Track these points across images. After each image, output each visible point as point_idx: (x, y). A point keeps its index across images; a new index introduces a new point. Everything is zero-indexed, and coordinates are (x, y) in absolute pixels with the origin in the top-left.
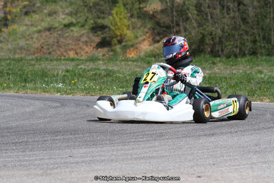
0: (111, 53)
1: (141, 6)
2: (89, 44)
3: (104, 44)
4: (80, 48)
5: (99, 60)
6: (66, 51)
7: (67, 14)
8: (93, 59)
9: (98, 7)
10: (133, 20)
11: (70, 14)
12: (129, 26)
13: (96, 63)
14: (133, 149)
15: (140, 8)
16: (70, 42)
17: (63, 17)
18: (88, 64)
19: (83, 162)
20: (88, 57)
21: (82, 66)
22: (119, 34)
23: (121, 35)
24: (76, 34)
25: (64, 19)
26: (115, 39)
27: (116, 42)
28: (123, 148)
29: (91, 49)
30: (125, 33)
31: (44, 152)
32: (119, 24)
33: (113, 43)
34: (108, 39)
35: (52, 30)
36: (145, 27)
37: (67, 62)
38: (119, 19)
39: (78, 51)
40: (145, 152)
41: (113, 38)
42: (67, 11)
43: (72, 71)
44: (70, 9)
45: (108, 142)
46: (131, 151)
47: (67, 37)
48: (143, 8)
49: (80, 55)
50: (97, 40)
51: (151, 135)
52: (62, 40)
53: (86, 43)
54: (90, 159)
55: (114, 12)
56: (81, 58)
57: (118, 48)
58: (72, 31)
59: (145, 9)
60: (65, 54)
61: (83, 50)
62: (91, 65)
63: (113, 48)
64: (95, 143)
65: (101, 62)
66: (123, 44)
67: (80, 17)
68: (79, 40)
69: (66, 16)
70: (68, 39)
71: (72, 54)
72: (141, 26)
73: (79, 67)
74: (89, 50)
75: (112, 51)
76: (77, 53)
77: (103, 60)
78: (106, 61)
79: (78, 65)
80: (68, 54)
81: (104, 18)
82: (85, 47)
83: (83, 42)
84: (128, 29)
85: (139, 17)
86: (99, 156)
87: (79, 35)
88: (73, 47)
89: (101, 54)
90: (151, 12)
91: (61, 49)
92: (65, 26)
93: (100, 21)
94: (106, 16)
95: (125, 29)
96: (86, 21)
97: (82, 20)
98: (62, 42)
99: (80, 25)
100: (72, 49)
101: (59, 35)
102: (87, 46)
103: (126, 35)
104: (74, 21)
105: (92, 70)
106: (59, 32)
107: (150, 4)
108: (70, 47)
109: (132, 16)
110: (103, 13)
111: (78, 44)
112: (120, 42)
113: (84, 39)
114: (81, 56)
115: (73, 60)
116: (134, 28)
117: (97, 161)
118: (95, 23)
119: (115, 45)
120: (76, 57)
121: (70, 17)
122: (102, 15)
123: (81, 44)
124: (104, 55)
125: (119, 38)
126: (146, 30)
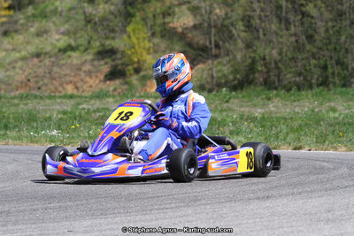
0: (125, 87)
1: (166, 20)
2: (93, 75)
3: (114, 74)
4: (82, 80)
5: (108, 97)
6: (61, 85)
7: (63, 34)
8: (100, 96)
9: (105, 23)
10: (156, 40)
11: (66, 33)
12: (149, 49)
13: (104, 102)
14: (157, 219)
15: (164, 23)
16: (68, 72)
17: (57, 37)
18: (93, 102)
20: (93, 92)
21: (85, 106)
22: (136, 60)
23: (139, 62)
24: (75, 61)
25: (58, 40)
26: (130, 67)
27: (132, 71)
28: (143, 217)
29: (97, 82)
30: (144, 58)
31: (33, 226)
32: (137, 47)
33: (128, 73)
34: (120, 67)
35: (43, 56)
37: (64, 101)
39: (78, 85)
41: (128, 65)
42: (62, 29)
43: (70, 113)
44: (67, 26)
45: (122, 211)
47: (63, 64)
48: (169, 23)
49: (81, 90)
50: (106, 69)
51: (182, 200)
52: (55, 69)
53: (89, 73)
54: (97, 234)
55: (129, 29)
57: (134, 79)
58: (69, 57)
59: (171, 25)
60: (60, 89)
61: (85, 83)
62: (97, 104)
63: (128, 80)
64: (104, 212)
65: (111, 100)
66: (142, 73)
67: (81, 37)
68: (80, 69)
69: (61, 36)
70: (64, 68)
71: (70, 89)
72: (166, 48)
73: (81, 107)
74: (95, 83)
75: (126, 83)
76: (77, 88)
77: (114, 96)
78: (118, 98)
79: (79, 104)
80: (64, 89)
81: (113, 38)
82: (88, 79)
83: (85, 72)
84: (149, 53)
85: (163, 36)
86: (110, 229)
87: (79, 62)
88: (71, 79)
89: (111, 89)
90: (180, 30)
91: (54, 82)
92: (60, 50)
93: (108, 43)
94: (117, 34)
95: (144, 53)
96: (89, 42)
97: (83, 41)
98: (56, 73)
99: (82, 48)
100: (71, 82)
101: (53, 62)
102: (91, 77)
103: (145, 61)
104: (73, 43)
105: (98, 110)
106: (52, 59)
107: (179, 18)
108: (68, 79)
109: (153, 35)
110: (113, 31)
111: (80, 75)
112: (137, 71)
113: (87, 67)
114: (83, 91)
115: (71, 97)
116: (155, 52)
118: (103, 45)
119: (131, 75)
120: (75, 92)
121: (66, 38)
122: (112, 35)
123: (83, 74)
124: (115, 90)
125: (136, 65)
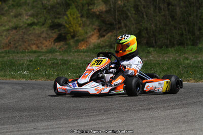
0: (66, 47)
1: (90, 8)
2: (48, 40)
3: (60, 38)
4: (41, 43)
5: (57, 52)
6: (29, 45)
7: (30, 16)
8: (52, 51)
9: (54, 10)
10: (84, 19)
11: (32, 16)
12: (80, 24)
13: (54, 55)
14: (85, 122)
15: (88, 10)
16: (33, 38)
17: (27, 18)
18: (47, 55)
19: (45, 133)
20: (48, 49)
21: (43, 57)
22: (72, 31)
23: (74, 32)
24: (37, 32)
25: (27, 20)
26: (69, 35)
27: (70, 37)
28: (77, 121)
29: (50, 43)
30: (77, 30)
31: (13, 126)
32: (72, 23)
33: (67, 38)
34: (63, 35)
35: (18, 29)
36: (93, 24)
37: (31, 54)
38: (72, 18)
39: (39, 45)
40: (95, 124)
41: (67, 34)
42: (29, 13)
43: (34, 61)
44: (32, 11)
45: (65, 117)
46: (84, 124)
47: (30, 34)
48: (91, 9)
49: (40, 48)
50: (55, 36)
51: (100, 111)
52: (25, 36)
53: (45, 38)
54: (51, 130)
55: (68, 13)
56: (42, 51)
57: (71, 42)
58: (34, 29)
59: (93, 10)
60: (29, 48)
61: (43, 44)
62: (50, 56)
63: (68, 42)
64: (54, 118)
65: (58, 54)
66: (76, 38)
67: (40, 18)
68: (40, 36)
69: (29, 17)
70: (31, 36)
71: (34, 48)
72: (90, 24)
73: (40, 58)
74: (48, 44)
75: (67, 44)
76: (38, 47)
77: (59, 52)
78: (62, 53)
79: (39, 56)
80: (31, 48)
81: (59, 18)
82: (44, 42)
83: (43, 38)
84: (80, 27)
85: (88, 17)
86: (58, 128)
87: (39, 32)
88: (35, 42)
89: (58, 47)
90: (98, 13)
91: (25, 44)
92: (28, 25)
93: (56, 21)
94: (61, 16)
95: (78, 26)
96: (45, 20)
97: (42, 20)
98: (26, 38)
99: (41, 24)
100: (34, 44)
101: (24, 33)
102: (46, 41)
104: (36, 21)
105: (50, 60)
106: (24, 31)
107: (97, 6)
108: (33, 42)
109: (82, 16)
110: (59, 14)
111: (40, 40)
112: (73, 37)
113: (44, 35)
114: (42, 49)
115: (35, 52)
116: (84, 26)
117: (57, 131)
118: (53, 22)
119: (69, 39)
120: (37, 49)
121: (32, 18)
122: (58, 16)
123: (42, 39)
124: (60, 48)
125: (72, 34)
126: (94, 27)
